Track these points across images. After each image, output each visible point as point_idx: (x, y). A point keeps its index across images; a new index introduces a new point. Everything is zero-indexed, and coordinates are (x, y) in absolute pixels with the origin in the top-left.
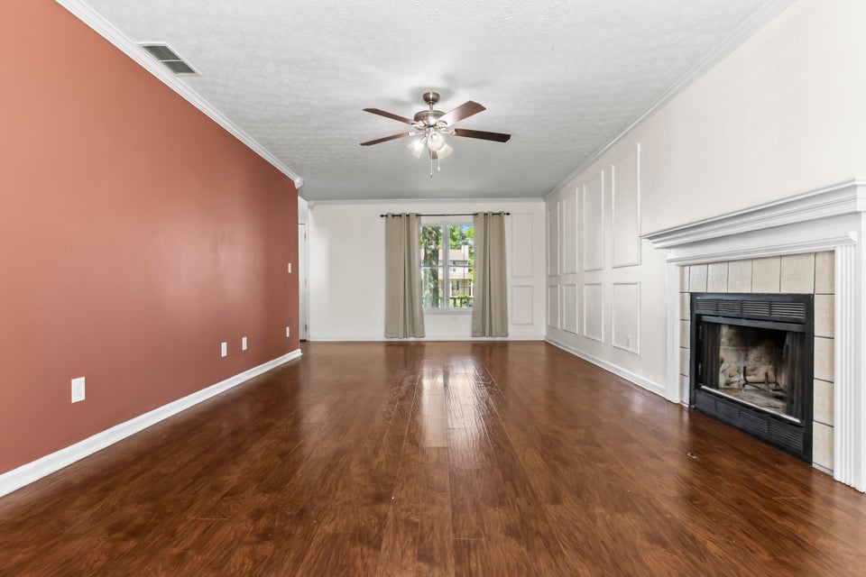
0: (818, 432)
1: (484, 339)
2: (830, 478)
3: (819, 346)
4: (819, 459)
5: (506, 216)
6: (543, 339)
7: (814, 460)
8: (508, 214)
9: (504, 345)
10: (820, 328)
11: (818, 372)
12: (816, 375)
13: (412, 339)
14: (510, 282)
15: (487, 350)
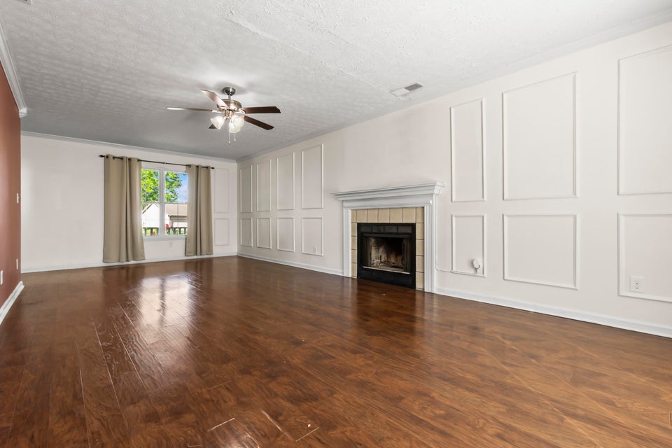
0: (418, 276)
1: (195, 257)
2: (423, 292)
3: (418, 243)
4: (419, 286)
5: (211, 170)
6: (236, 254)
7: (417, 287)
8: (213, 168)
9: (210, 261)
10: (418, 235)
11: (418, 252)
12: (417, 254)
13: (132, 262)
14: (214, 216)
15: (199, 265)
